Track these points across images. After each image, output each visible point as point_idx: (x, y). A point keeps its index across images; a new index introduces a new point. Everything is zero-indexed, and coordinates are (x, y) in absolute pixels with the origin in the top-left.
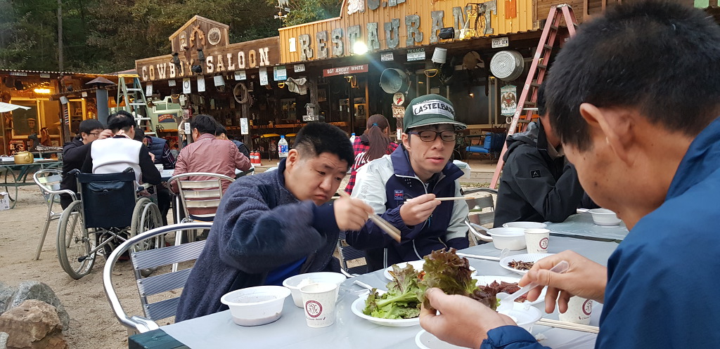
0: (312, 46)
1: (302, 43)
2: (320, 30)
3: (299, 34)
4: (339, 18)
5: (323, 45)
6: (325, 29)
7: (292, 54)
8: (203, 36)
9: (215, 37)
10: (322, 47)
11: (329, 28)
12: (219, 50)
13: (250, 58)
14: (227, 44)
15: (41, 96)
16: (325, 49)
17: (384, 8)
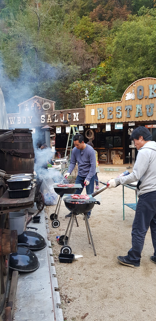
0: (104, 113)
1: (99, 112)
2: (109, 106)
3: (97, 108)
4: (121, 101)
7: (92, 117)
8: (40, 105)
9: (47, 106)
10: (110, 114)
12: (49, 113)
14: (54, 110)
17: (146, 99)
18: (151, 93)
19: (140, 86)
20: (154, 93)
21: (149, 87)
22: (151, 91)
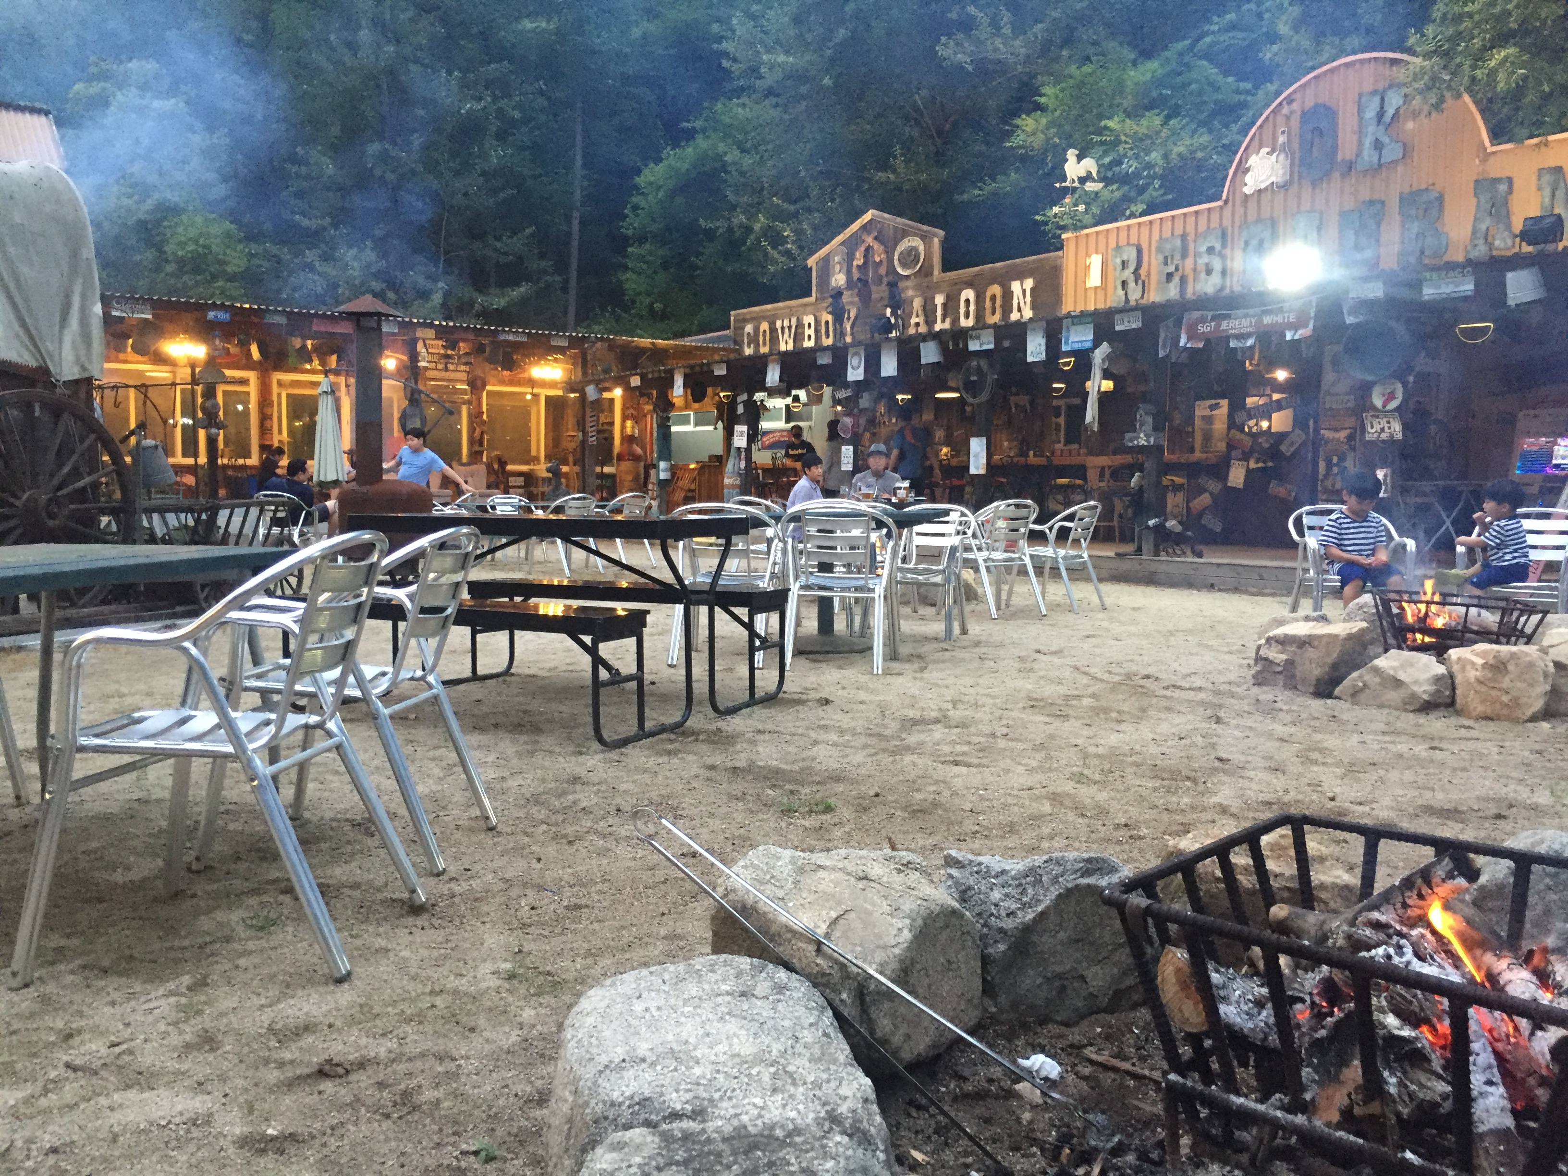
0: (1143, 272)
1: (1119, 267)
2: (1167, 233)
3: (1113, 244)
4: (1219, 203)
5: (1171, 269)
6: (1179, 231)
7: (1091, 295)
8: (883, 256)
9: (910, 258)
10: (1170, 276)
11: (1190, 228)
12: (917, 288)
13: (988, 304)
14: (936, 272)
15: (543, 384)
16: (1176, 279)
17: (1343, 176)
18: (1368, 142)
19: (1317, 106)
20: (1386, 140)
21: (1360, 110)
22: (1372, 131)
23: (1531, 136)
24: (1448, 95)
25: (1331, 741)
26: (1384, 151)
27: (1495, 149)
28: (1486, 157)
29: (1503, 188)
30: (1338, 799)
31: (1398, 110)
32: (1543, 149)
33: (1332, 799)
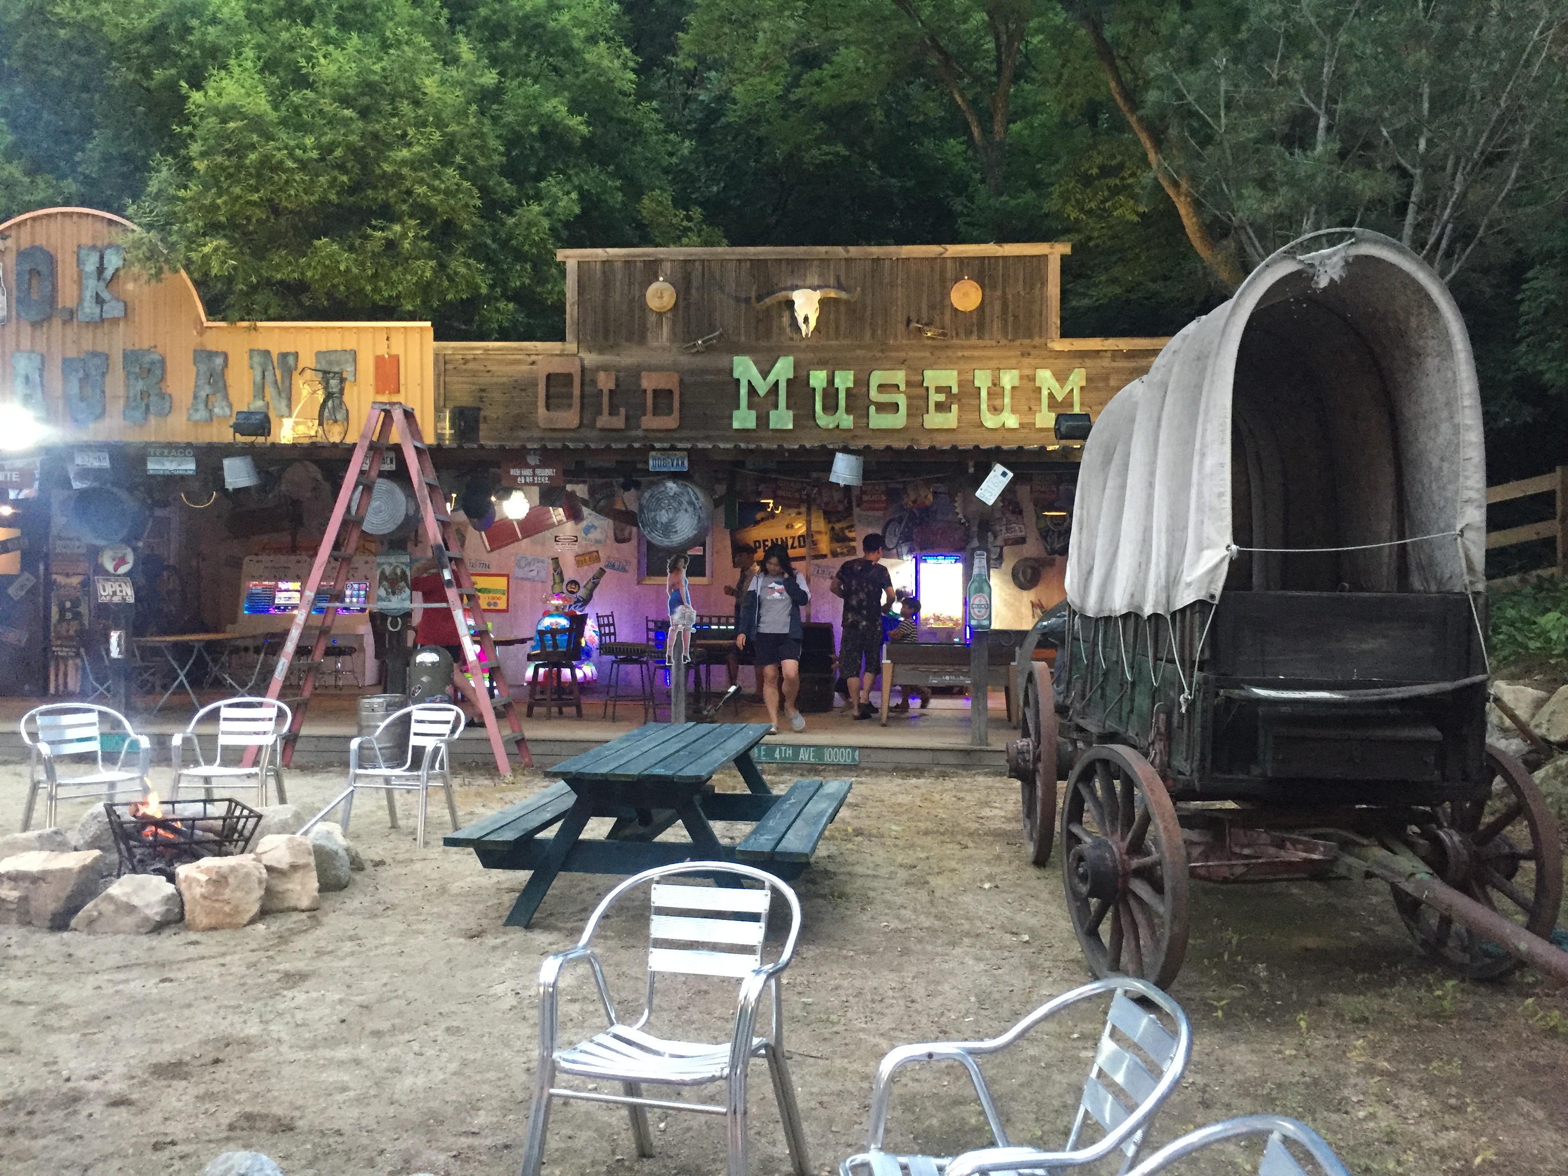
17: (65, 323)
18: (88, 295)
19: (33, 247)
20: (106, 295)
21: (79, 262)
22: (92, 284)
23: (243, 320)
24: (166, 267)
25: (67, 993)
26: (105, 307)
27: (210, 324)
28: (203, 330)
29: (219, 361)
30: (73, 1078)
31: (117, 270)
32: (253, 333)
33: (68, 1080)
